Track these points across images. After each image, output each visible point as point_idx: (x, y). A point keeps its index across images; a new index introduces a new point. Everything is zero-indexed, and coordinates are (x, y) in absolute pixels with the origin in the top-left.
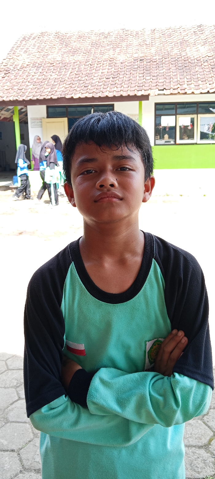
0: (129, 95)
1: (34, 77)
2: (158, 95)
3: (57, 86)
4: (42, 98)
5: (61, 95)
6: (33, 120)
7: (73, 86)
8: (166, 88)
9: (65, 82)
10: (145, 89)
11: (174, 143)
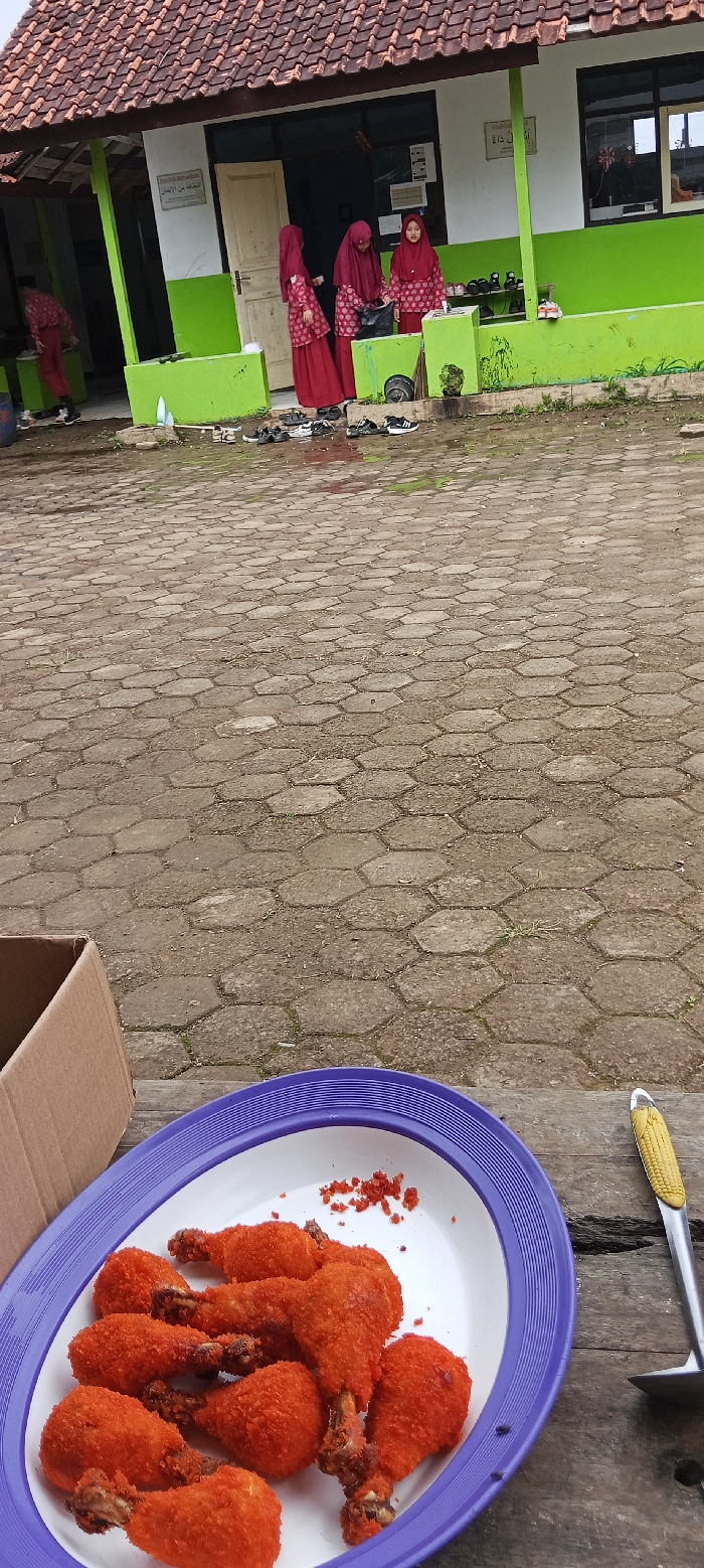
0: (464, 50)
1: (149, 27)
2: (569, 36)
3: (221, 51)
4: (169, 99)
5: (234, 81)
6: (165, 182)
7: (277, 43)
8: (598, 11)
9: (247, 33)
10: (522, 24)
11: (656, 211)
